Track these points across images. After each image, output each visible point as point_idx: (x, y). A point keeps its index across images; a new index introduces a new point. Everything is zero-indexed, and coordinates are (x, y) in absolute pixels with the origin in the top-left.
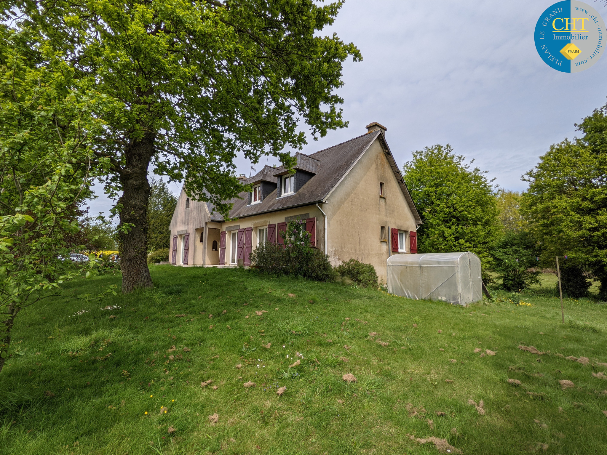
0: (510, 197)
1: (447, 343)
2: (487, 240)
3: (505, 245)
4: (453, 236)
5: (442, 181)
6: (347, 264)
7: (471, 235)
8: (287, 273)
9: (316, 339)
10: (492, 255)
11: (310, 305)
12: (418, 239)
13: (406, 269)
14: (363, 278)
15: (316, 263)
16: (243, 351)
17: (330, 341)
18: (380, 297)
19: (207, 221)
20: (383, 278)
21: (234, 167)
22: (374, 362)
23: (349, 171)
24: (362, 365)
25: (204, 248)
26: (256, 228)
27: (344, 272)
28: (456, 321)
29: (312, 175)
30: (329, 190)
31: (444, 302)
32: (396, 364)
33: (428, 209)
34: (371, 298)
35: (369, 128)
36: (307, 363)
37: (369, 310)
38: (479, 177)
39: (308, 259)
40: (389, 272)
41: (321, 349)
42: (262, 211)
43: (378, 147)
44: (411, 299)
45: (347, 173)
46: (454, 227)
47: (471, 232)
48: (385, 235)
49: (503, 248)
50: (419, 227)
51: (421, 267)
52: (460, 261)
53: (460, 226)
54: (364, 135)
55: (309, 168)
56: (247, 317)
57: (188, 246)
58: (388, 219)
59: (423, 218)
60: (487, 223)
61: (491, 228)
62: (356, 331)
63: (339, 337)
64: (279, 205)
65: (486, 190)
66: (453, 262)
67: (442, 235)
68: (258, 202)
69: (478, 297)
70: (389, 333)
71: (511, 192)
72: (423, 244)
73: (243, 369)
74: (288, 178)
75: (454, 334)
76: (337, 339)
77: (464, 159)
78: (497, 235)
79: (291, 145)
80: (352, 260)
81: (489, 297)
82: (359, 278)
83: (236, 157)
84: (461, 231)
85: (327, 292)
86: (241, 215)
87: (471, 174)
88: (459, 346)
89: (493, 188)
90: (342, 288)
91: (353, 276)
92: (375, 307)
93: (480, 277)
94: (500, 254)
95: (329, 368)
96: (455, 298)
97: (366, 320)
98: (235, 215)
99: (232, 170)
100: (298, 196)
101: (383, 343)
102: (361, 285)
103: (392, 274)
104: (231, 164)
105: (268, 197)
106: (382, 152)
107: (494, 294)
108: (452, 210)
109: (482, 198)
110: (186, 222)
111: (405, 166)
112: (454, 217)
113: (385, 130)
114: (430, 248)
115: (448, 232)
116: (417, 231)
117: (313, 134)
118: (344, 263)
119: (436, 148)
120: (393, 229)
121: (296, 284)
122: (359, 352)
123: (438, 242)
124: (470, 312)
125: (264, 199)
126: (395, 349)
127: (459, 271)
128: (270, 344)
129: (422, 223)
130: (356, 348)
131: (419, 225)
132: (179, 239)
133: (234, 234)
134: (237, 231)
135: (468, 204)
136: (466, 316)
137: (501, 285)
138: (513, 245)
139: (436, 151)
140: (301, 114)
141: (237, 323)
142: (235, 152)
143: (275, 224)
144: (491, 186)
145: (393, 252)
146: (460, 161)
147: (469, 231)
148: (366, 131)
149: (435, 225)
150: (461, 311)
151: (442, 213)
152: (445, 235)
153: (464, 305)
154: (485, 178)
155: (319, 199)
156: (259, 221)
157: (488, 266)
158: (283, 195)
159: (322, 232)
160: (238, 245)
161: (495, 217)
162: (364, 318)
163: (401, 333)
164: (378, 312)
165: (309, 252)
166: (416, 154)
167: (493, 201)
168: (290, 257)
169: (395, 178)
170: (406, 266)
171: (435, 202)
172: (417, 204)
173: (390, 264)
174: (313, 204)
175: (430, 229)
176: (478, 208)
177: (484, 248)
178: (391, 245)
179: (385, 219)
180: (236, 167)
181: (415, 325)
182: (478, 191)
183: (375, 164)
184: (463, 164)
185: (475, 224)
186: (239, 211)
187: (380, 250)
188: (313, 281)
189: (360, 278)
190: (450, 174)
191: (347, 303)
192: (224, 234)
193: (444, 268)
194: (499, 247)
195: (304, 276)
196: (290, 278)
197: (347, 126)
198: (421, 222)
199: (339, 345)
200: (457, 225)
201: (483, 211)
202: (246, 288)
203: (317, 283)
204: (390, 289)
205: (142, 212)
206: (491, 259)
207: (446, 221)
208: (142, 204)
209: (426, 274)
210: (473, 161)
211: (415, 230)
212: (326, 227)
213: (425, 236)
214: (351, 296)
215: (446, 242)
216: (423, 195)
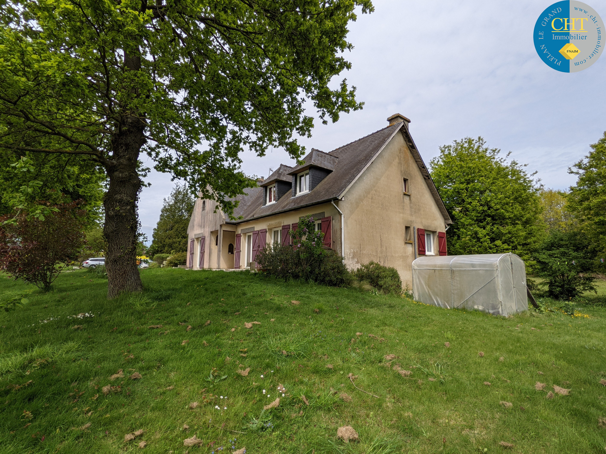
0: (551, 195)
1: (494, 374)
2: (529, 241)
3: (550, 246)
4: (487, 237)
5: (475, 176)
6: (367, 267)
7: (510, 236)
8: (296, 277)
9: (312, 364)
10: (535, 258)
11: (314, 315)
12: (448, 241)
13: (435, 271)
14: (385, 283)
15: (329, 265)
16: (209, 379)
17: (331, 366)
18: (403, 306)
19: (222, 223)
20: (409, 283)
21: (240, 162)
22: (389, 403)
23: (368, 165)
24: (370, 408)
25: (219, 251)
26: (270, 230)
27: (363, 276)
28: (502, 339)
29: (328, 172)
30: (345, 186)
31: (481, 311)
32: (421, 408)
33: (458, 209)
34: (392, 307)
35: (390, 120)
36: (290, 404)
37: (387, 323)
38: (518, 171)
39: (320, 260)
40: (414, 276)
41: (316, 379)
42: (276, 211)
43: (400, 140)
44: (441, 308)
45: (366, 167)
46: (488, 227)
47: (509, 233)
48: (410, 236)
49: (548, 250)
50: (448, 227)
51: (452, 272)
52: (500, 263)
53: (496, 226)
54: (385, 128)
55: (327, 165)
56: (233, 330)
57: (204, 250)
58: (413, 218)
59: (453, 218)
60: (527, 223)
61: (533, 227)
62: (368, 351)
63: (344, 360)
64: (293, 204)
65: (526, 186)
66: (491, 265)
67: (475, 236)
68: (273, 202)
69: (522, 306)
70: (412, 355)
71: (551, 191)
72: (453, 246)
73: (199, 410)
74: (303, 176)
75: (502, 358)
76: (340, 363)
77: (499, 152)
78: (540, 235)
79: (299, 132)
80: (372, 263)
81: (536, 306)
82: (379, 283)
83: (243, 151)
84: (498, 231)
85: (340, 299)
86: (255, 216)
87: (507, 168)
88: (511, 378)
89: (534, 183)
90: (359, 294)
91: (373, 281)
92: (396, 318)
93: (524, 283)
94: (544, 256)
95: (321, 413)
96: (494, 307)
97: (383, 336)
98: (249, 216)
99: (238, 165)
100: (313, 194)
101: (403, 372)
102: (382, 291)
103: (419, 278)
104: (237, 158)
105: (283, 197)
106: (405, 145)
107: (541, 302)
108: (486, 208)
109: (522, 194)
110: (202, 226)
111: (432, 162)
112: (489, 216)
113: (409, 122)
114: (461, 251)
115: (481, 232)
116: (447, 231)
117: (321, 117)
118: (363, 266)
119: (466, 142)
120: (418, 230)
121: (304, 289)
122: (369, 386)
123: (470, 243)
124: (516, 325)
125: (279, 199)
126: (420, 381)
127: (499, 275)
128: (248, 370)
129: (452, 223)
130: (365, 379)
131: (448, 225)
132: (196, 242)
133: (249, 237)
134: (251, 234)
135: (505, 201)
136: (512, 331)
137: (546, 292)
138: (561, 246)
139: (466, 145)
140: (309, 97)
141: (218, 337)
142: (241, 145)
143: (289, 225)
144: (531, 181)
145: (419, 254)
146: (494, 155)
147: (507, 231)
148: (388, 124)
149: (467, 225)
150: (505, 324)
151: (475, 212)
152: (478, 236)
153: (507, 316)
154: (524, 172)
155: (334, 196)
156: (273, 222)
157: (530, 270)
158: (299, 194)
159: (339, 232)
160: (253, 248)
161: (537, 215)
162: (380, 333)
163: (428, 356)
164: (399, 325)
165: (321, 254)
166: (443, 149)
167: (534, 197)
168: (300, 259)
169: (420, 174)
170: (435, 270)
171: (467, 200)
172: (446, 203)
173: (416, 268)
174: (328, 201)
175: (461, 230)
176: (517, 205)
177: (525, 250)
178: (417, 247)
179: (410, 218)
180: (241, 161)
181: (447, 343)
182: (517, 186)
183: (397, 158)
184: (498, 157)
185: (514, 224)
186: (254, 212)
187: (405, 253)
188: (326, 286)
189: (381, 283)
190: (482, 169)
191: (362, 314)
192: (239, 236)
193: (480, 272)
194: (543, 249)
195: (316, 280)
196: (299, 282)
197: (361, 108)
198: (450, 222)
199: (342, 372)
200: (492, 225)
201: (523, 209)
202: (244, 294)
203: (330, 289)
204: (416, 296)
205: (129, 207)
206: (534, 262)
207: (479, 221)
208: (129, 199)
209: (458, 279)
210: (509, 153)
211: (444, 230)
212: (343, 227)
213: (456, 238)
214: (369, 305)
215: (480, 244)
216: (453, 192)
